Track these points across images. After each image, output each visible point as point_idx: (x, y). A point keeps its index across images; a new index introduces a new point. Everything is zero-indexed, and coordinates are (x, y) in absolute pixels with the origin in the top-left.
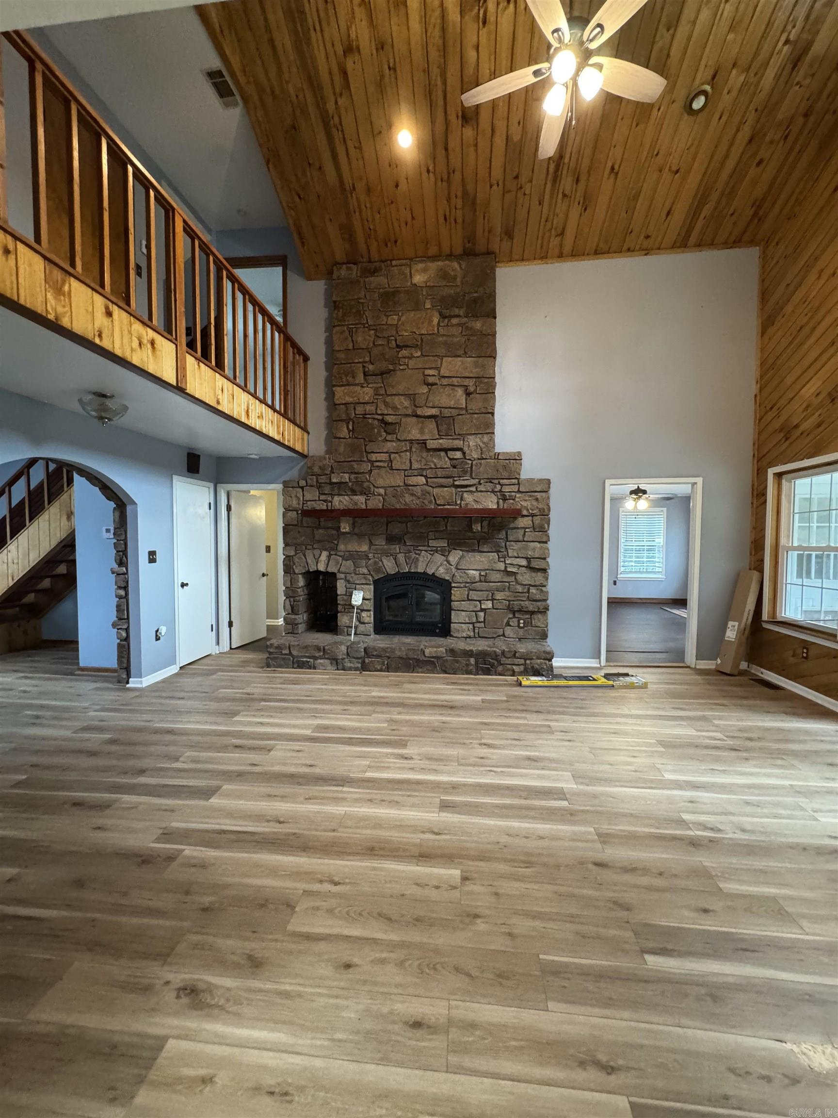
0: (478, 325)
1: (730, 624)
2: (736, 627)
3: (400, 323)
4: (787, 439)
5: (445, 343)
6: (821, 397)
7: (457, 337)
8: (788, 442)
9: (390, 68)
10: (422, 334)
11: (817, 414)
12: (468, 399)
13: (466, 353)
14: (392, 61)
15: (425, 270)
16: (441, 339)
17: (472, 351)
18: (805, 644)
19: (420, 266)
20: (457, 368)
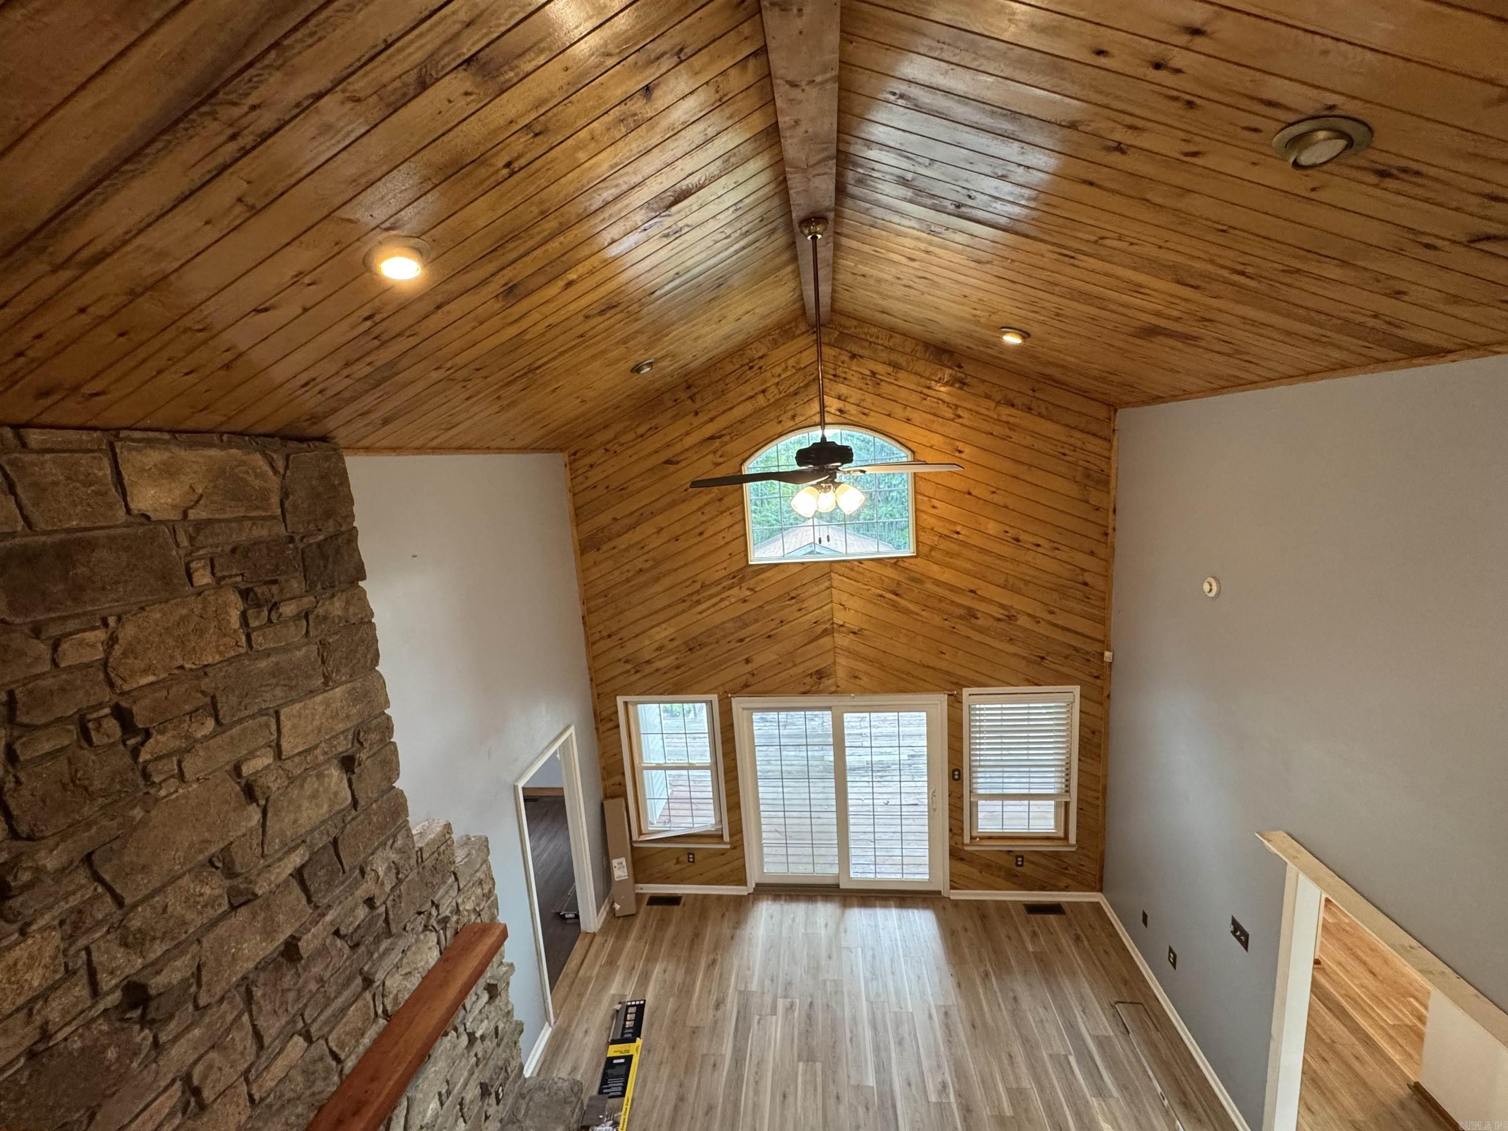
0: (336, 607)
1: (615, 862)
2: (624, 863)
3: (118, 650)
4: (637, 672)
5: (276, 672)
6: (676, 643)
7: (298, 648)
8: (639, 675)
9: (508, 165)
10: (206, 666)
11: (674, 657)
12: (354, 777)
13: (327, 678)
14: (523, 162)
15: (169, 471)
16: (263, 664)
17: (338, 671)
18: (690, 853)
19: (154, 457)
20: (316, 723)
